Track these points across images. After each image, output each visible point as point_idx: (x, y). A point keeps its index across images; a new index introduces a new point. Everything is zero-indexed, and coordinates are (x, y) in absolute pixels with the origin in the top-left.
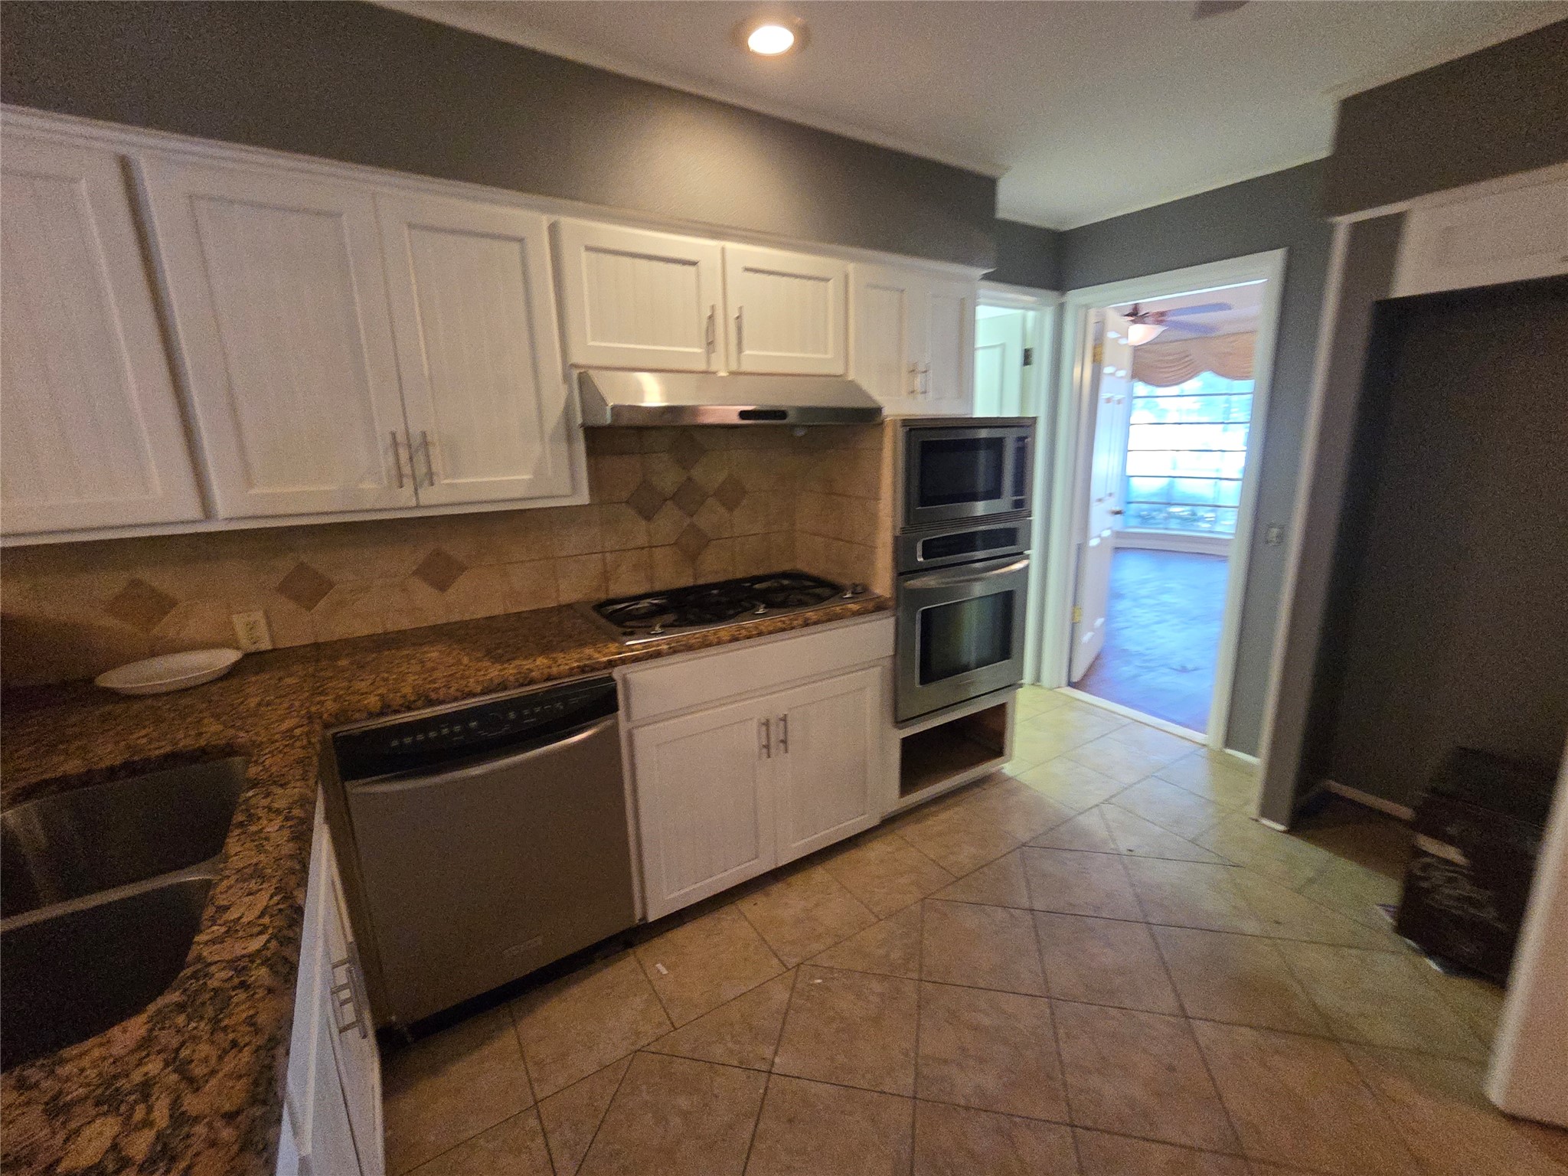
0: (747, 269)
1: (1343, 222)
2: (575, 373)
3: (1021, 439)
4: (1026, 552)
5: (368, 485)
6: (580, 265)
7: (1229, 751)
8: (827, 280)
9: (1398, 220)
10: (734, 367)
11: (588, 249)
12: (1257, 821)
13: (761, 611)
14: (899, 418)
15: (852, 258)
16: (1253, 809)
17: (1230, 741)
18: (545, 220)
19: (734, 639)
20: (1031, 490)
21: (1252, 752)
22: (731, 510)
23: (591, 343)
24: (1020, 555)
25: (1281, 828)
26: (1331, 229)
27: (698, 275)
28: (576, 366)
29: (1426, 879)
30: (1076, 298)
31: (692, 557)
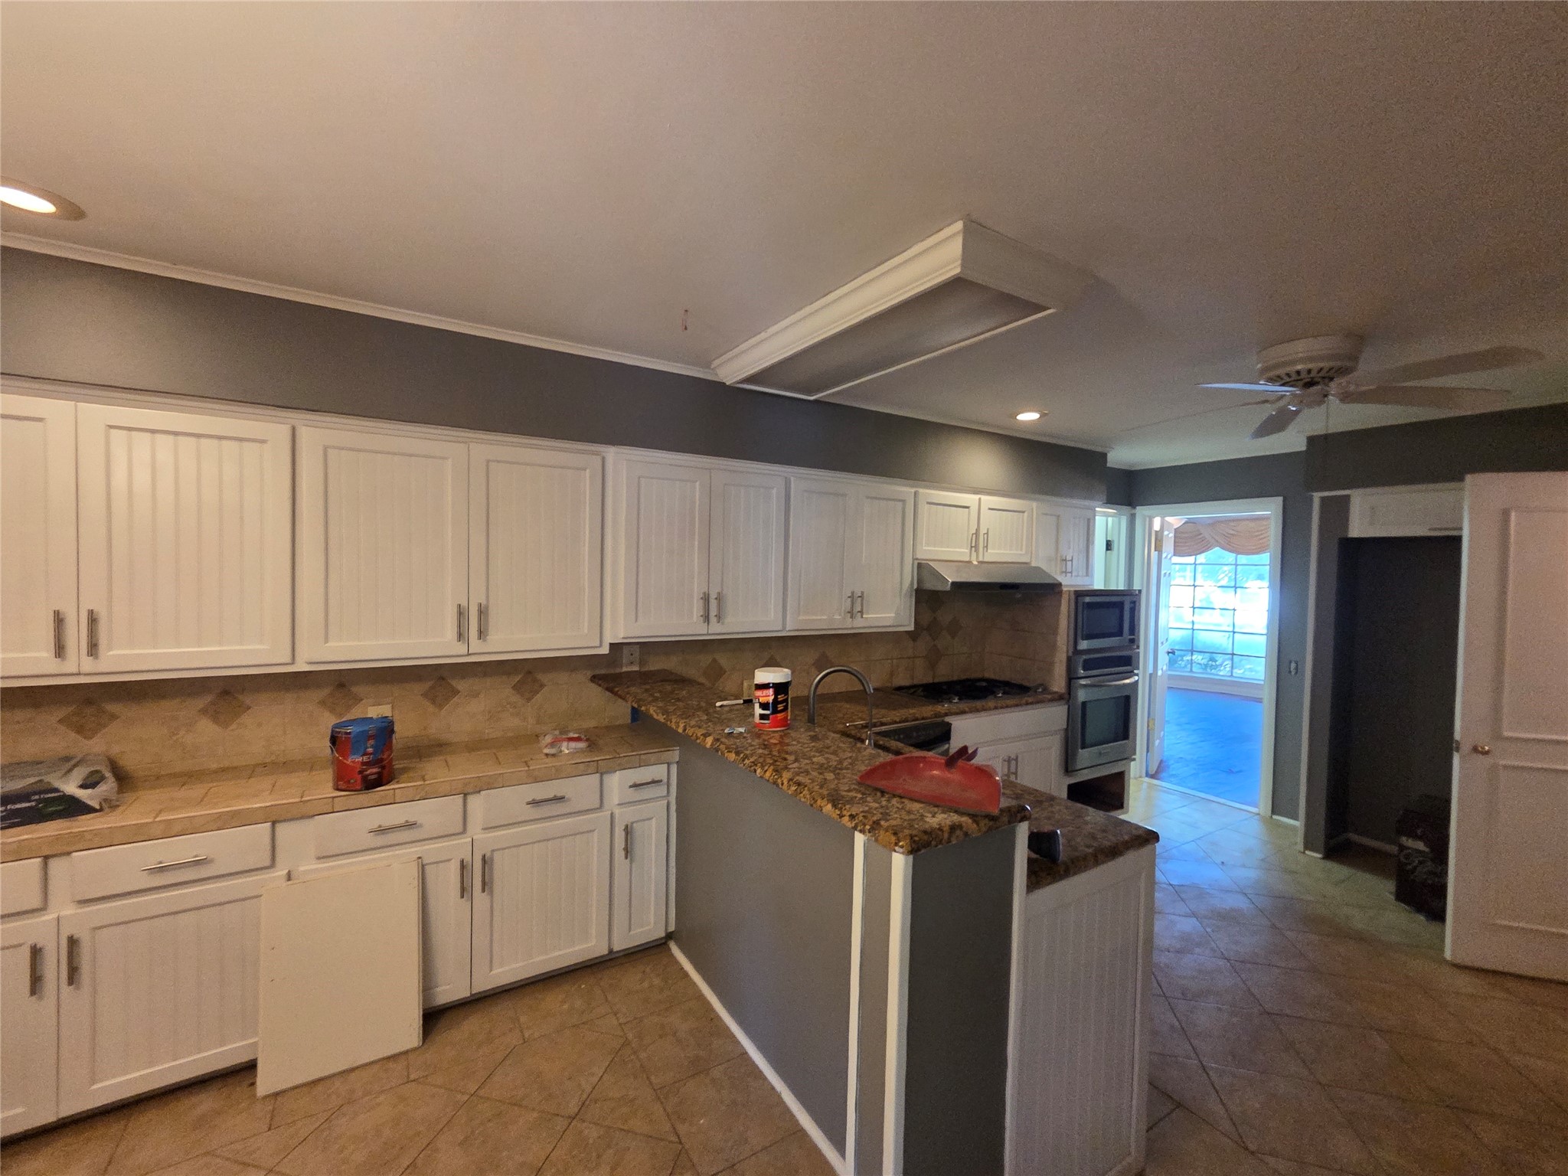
0: (990, 509)
1: (1317, 496)
2: (916, 562)
3: (1134, 602)
4: (1135, 671)
5: (837, 617)
6: (924, 509)
7: (1275, 817)
8: (1024, 512)
9: (1348, 497)
10: (981, 559)
11: (928, 503)
12: (1304, 853)
13: (1000, 695)
14: (1072, 589)
15: (1035, 500)
16: (1301, 847)
17: (1275, 810)
18: (913, 490)
19: (996, 708)
20: (1139, 631)
21: (1296, 818)
22: (953, 638)
23: (924, 548)
24: (1131, 674)
25: (1319, 856)
26: (1311, 499)
27: (969, 513)
28: (917, 559)
29: (1410, 864)
30: (1141, 511)
31: (932, 666)
